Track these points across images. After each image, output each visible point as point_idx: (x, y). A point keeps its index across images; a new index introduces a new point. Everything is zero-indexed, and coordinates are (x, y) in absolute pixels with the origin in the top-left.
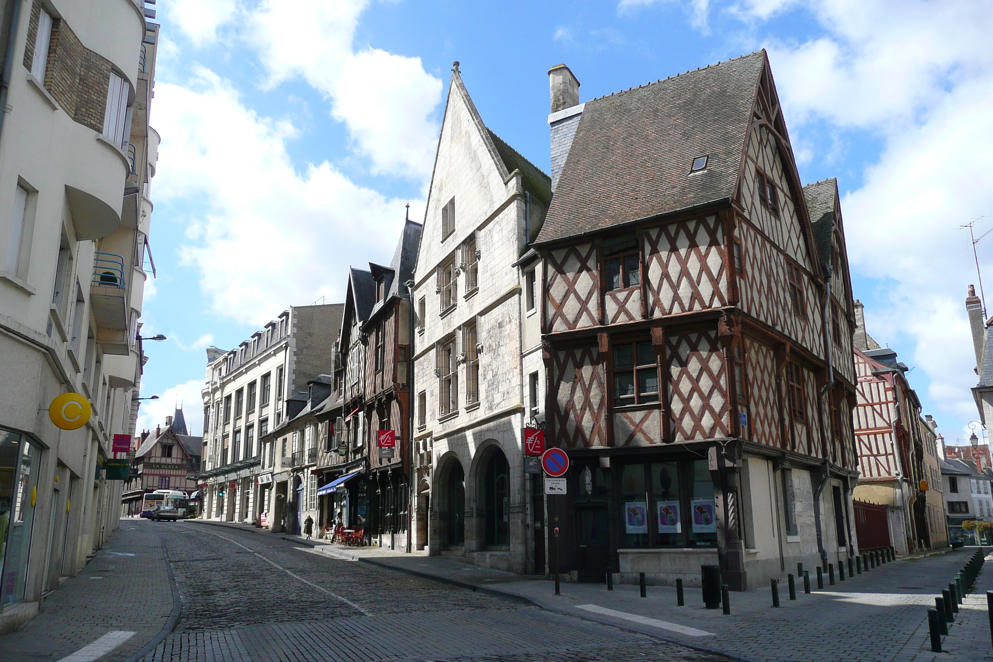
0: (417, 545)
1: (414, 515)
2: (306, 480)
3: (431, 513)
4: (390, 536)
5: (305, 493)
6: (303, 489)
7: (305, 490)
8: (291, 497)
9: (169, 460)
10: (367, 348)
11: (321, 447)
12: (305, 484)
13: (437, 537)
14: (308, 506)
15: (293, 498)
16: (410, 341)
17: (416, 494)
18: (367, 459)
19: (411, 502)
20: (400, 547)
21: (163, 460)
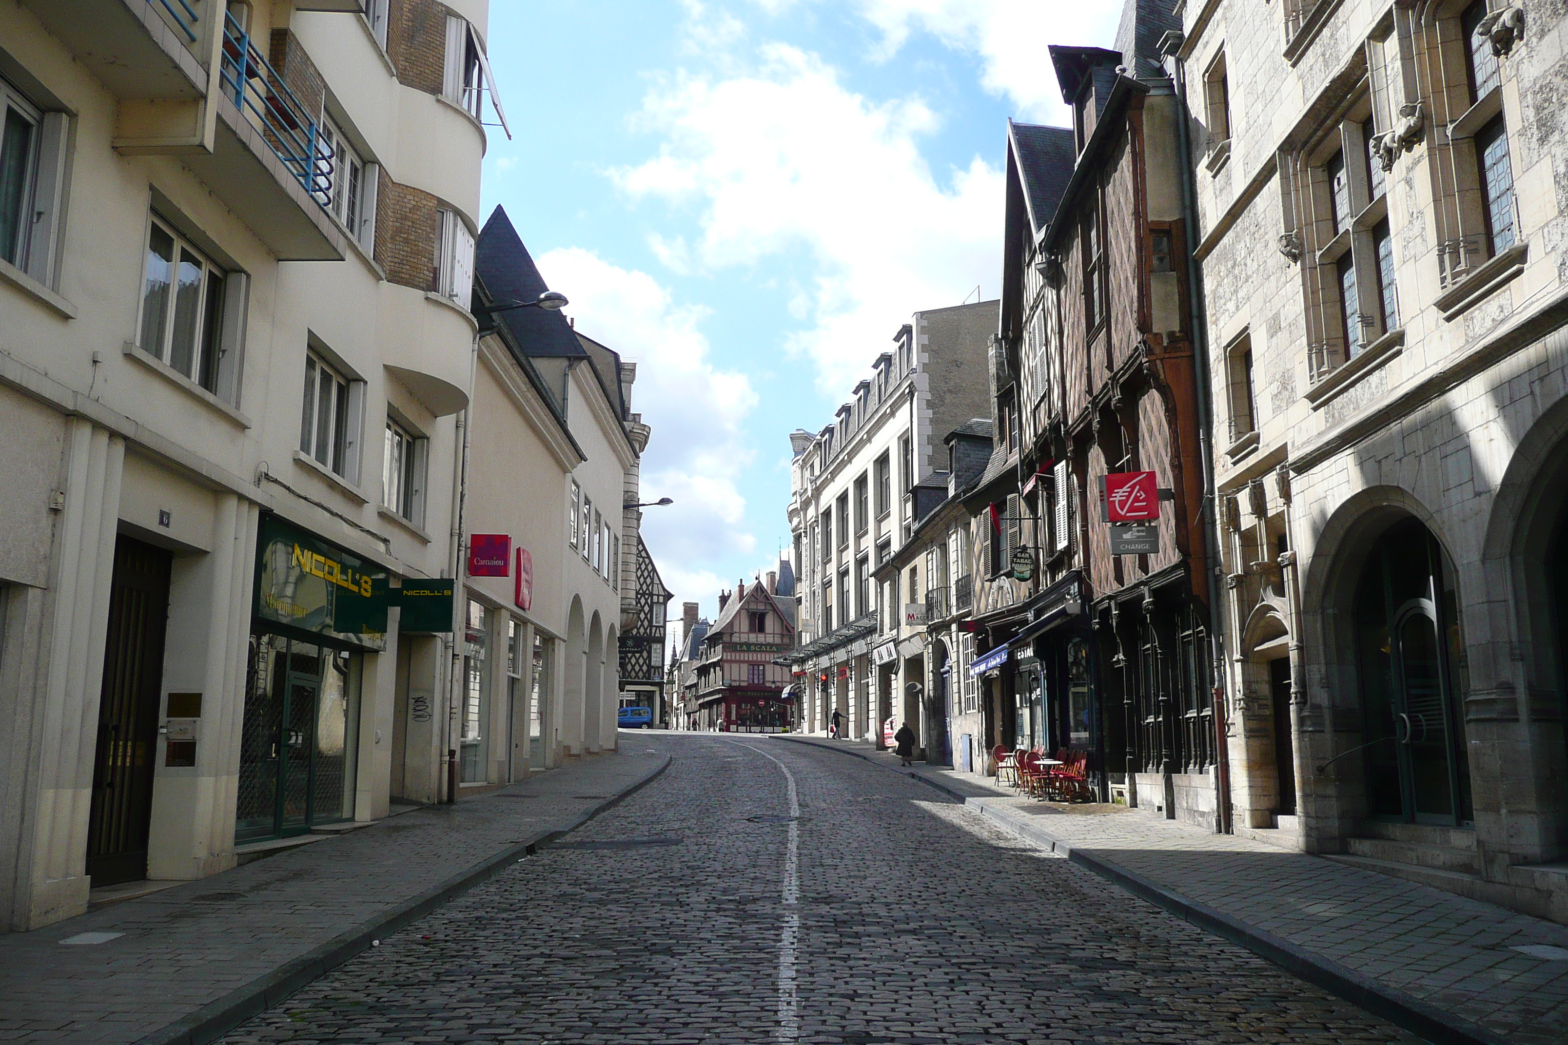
0: (1253, 811)
1: (1236, 718)
2: (955, 649)
3: (1300, 711)
4: (1160, 778)
5: (955, 676)
6: (951, 667)
7: (955, 670)
8: (931, 687)
9: (761, 638)
10: (1062, 292)
11: (978, 570)
12: (954, 656)
13: (1331, 791)
14: (963, 705)
15: (935, 689)
16: (1184, 208)
17: (1237, 656)
18: (1082, 577)
19: (1222, 678)
20: (1192, 812)
21: (753, 638)
